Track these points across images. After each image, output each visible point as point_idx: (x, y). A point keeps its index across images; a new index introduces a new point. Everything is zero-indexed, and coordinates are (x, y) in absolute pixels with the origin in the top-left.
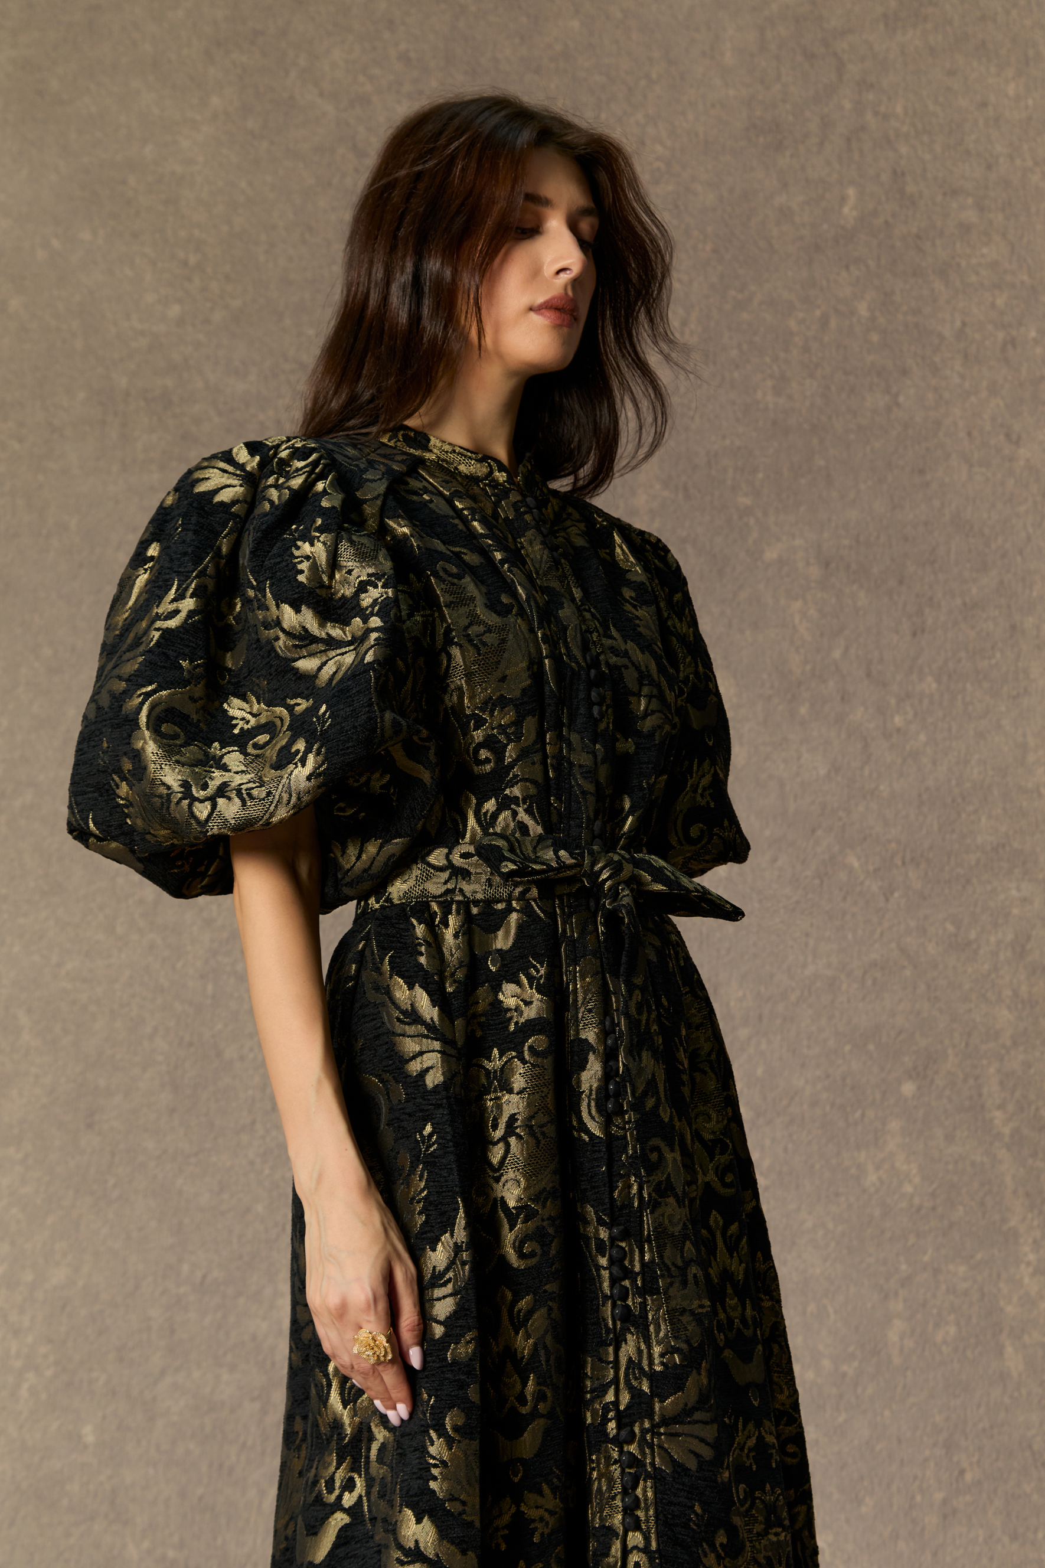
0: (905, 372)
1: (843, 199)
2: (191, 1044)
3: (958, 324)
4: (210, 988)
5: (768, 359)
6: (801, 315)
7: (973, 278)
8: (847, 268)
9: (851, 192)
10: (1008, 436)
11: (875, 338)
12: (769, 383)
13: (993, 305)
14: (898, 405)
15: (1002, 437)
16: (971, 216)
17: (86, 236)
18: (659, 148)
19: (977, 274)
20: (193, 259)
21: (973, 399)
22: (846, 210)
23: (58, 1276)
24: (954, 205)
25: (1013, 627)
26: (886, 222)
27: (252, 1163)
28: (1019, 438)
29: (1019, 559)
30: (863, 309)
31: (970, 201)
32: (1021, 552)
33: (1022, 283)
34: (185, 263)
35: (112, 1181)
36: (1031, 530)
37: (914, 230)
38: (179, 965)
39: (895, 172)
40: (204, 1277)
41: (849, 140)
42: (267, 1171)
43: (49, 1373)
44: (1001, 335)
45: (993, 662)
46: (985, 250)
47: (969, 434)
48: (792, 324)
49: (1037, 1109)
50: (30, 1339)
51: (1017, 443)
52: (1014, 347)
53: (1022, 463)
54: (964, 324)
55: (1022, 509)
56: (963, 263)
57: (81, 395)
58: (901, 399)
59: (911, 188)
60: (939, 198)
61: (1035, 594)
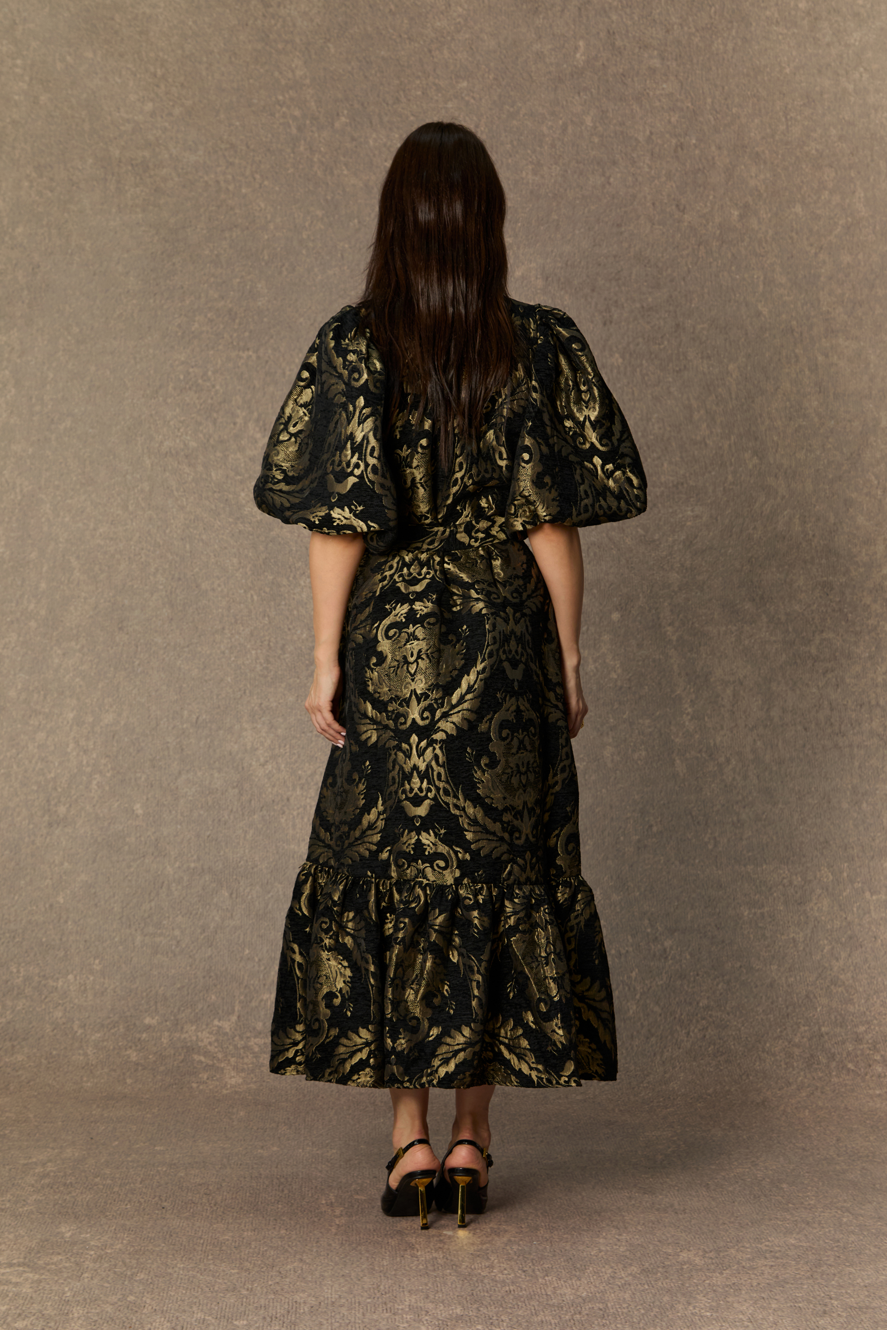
0: (614, 163)
1: (576, 48)
2: (179, 579)
3: (648, 133)
4: (188, 546)
5: (529, 151)
6: (550, 123)
7: (657, 104)
8: (579, 93)
9: (581, 43)
10: (677, 206)
11: (596, 140)
12: (530, 167)
13: (669, 122)
14: (609, 184)
15: (674, 207)
16: (656, 63)
17: (89, 55)
18: (460, 10)
19: (660, 101)
20: (159, 72)
21: (656, 181)
22: (578, 55)
23: (108, 718)
24: (646, 55)
25: (678, 325)
26: (603, 64)
27: (223, 653)
28: (685, 208)
29: (683, 283)
30: (588, 121)
31: (656, 52)
32: (684, 279)
33: (688, 107)
34: (155, 75)
35: (137, 662)
36: (690, 267)
37: (621, 70)
38: (168, 531)
39: (609, 32)
40: (198, 718)
41: (580, 9)
42: (233, 659)
43: (108, 775)
44: (674, 141)
45: (662, 347)
46: (665, 86)
47: (653, 204)
48: (545, 129)
49: (693, 623)
50: (94, 756)
51: (683, 211)
52: (682, 149)
53: (686, 224)
54: (651, 133)
55: (685, 253)
56: (651, 93)
57: (90, 161)
58: (612, 180)
59: (619, 43)
60: (637, 50)
61: (693, 305)
